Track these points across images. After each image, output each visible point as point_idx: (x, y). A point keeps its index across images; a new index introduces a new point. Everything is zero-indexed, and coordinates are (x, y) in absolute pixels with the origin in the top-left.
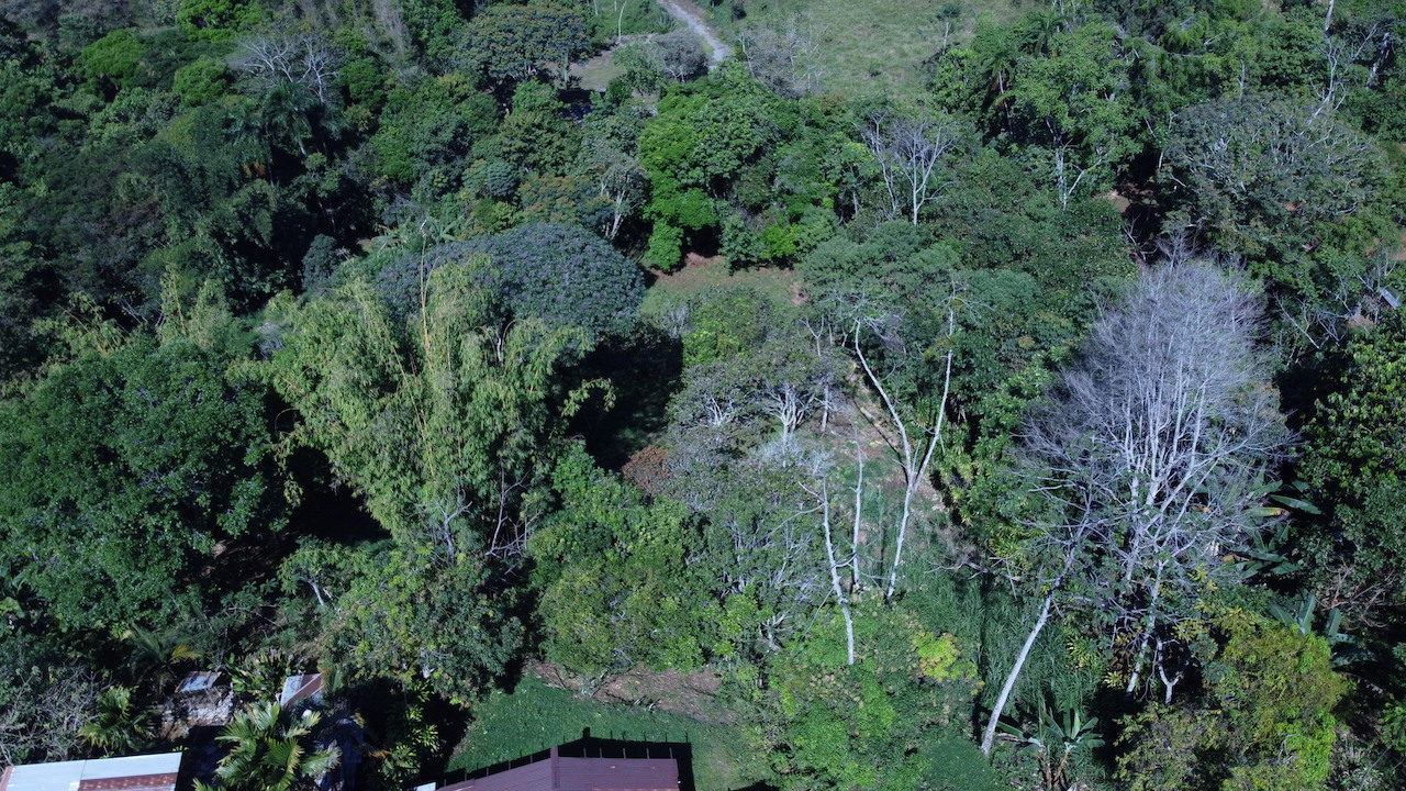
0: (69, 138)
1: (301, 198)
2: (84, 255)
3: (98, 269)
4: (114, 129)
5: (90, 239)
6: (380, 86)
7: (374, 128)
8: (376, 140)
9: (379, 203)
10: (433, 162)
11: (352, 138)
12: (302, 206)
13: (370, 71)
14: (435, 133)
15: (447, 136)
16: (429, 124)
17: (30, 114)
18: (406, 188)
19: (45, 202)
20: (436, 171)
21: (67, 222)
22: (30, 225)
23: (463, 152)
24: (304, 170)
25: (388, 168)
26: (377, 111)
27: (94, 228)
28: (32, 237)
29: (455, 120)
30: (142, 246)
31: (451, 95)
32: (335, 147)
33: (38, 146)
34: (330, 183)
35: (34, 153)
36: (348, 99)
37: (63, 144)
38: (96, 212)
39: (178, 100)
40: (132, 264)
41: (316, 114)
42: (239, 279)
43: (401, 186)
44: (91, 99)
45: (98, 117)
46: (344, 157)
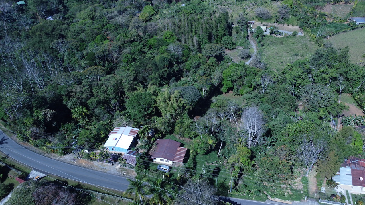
0: (143, 56)
1: (172, 71)
2: (141, 74)
3: (143, 76)
4: (149, 56)
5: (142, 72)
6: (189, 54)
7: (186, 61)
8: (186, 63)
9: (184, 73)
10: (193, 68)
11: (183, 62)
12: (172, 72)
13: (188, 52)
14: (195, 63)
15: (196, 64)
16: (194, 62)
17: (139, 52)
18: (189, 71)
19: (138, 66)
20: (193, 70)
21: (140, 70)
22: (136, 69)
23: (199, 67)
24: (174, 67)
25: (187, 68)
26: (188, 58)
27: (143, 71)
28: (135, 71)
29: (199, 62)
30: (149, 75)
31: (200, 57)
32: (179, 63)
33: (139, 57)
34: (177, 69)
35: (138, 58)
36: (183, 55)
38: (144, 69)
39: (159, 52)
40: (147, 77)
41: (177, 58)
42: (161, 81)
43: (188, 71)
44: (147, 50)
45: (148, 53)
46: (181, 65)
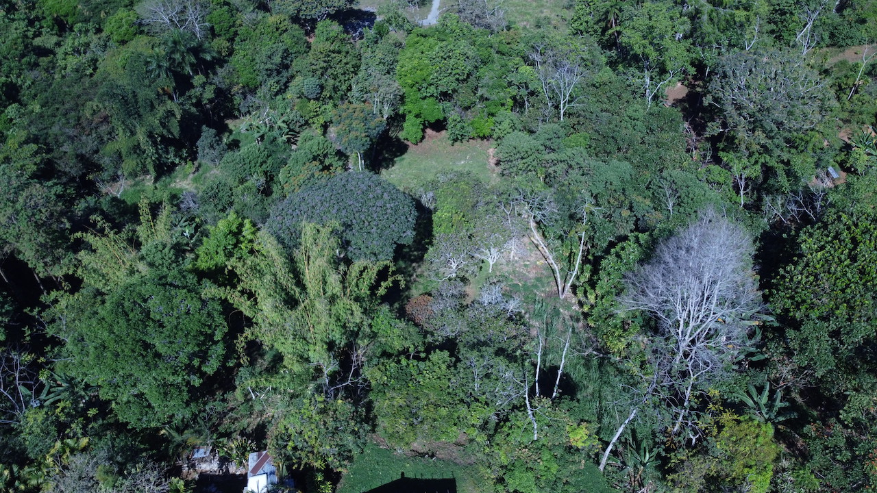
0: (47, 70)
1: (192, 104)
2: (67, 148)
3: (77, 156)
4: (73, 61)
5: (72, 139)
6: (233, 26)
7: (231, 52)
8: (233, 59)
9: (237, 99)
10: (269, 76)
11: (221, 61)
12: (193, 110)
13: (227, 16)
14: (270, 56)
15: (277, 59)
16: (265, 51)
17: (23, 56)
18: (253, 91)
19: (41, 116)
20: (271, 81)
21: (55, 129)
22: (33, 130)
23: (287, 67)
24: (192, 86)
25: (243, 80)
26: (231, 40)
27: (71, 132)
28: (35, 140)
29: (281, 47)
30: (102, 141)
31: (277, 29)
32: (207, 68)
33: (30, 76)
34: (209, 94)
35: (28, 82)
36: (213, 33)
37: (44, 75)
38: (72, 122)
39: (109, 38)
40: (97, 152)
41: (196, 51)
42: (160, 156)
43: (250, 89)
44: (55, 39)
45: (60, 52)
46: (215, 73)
